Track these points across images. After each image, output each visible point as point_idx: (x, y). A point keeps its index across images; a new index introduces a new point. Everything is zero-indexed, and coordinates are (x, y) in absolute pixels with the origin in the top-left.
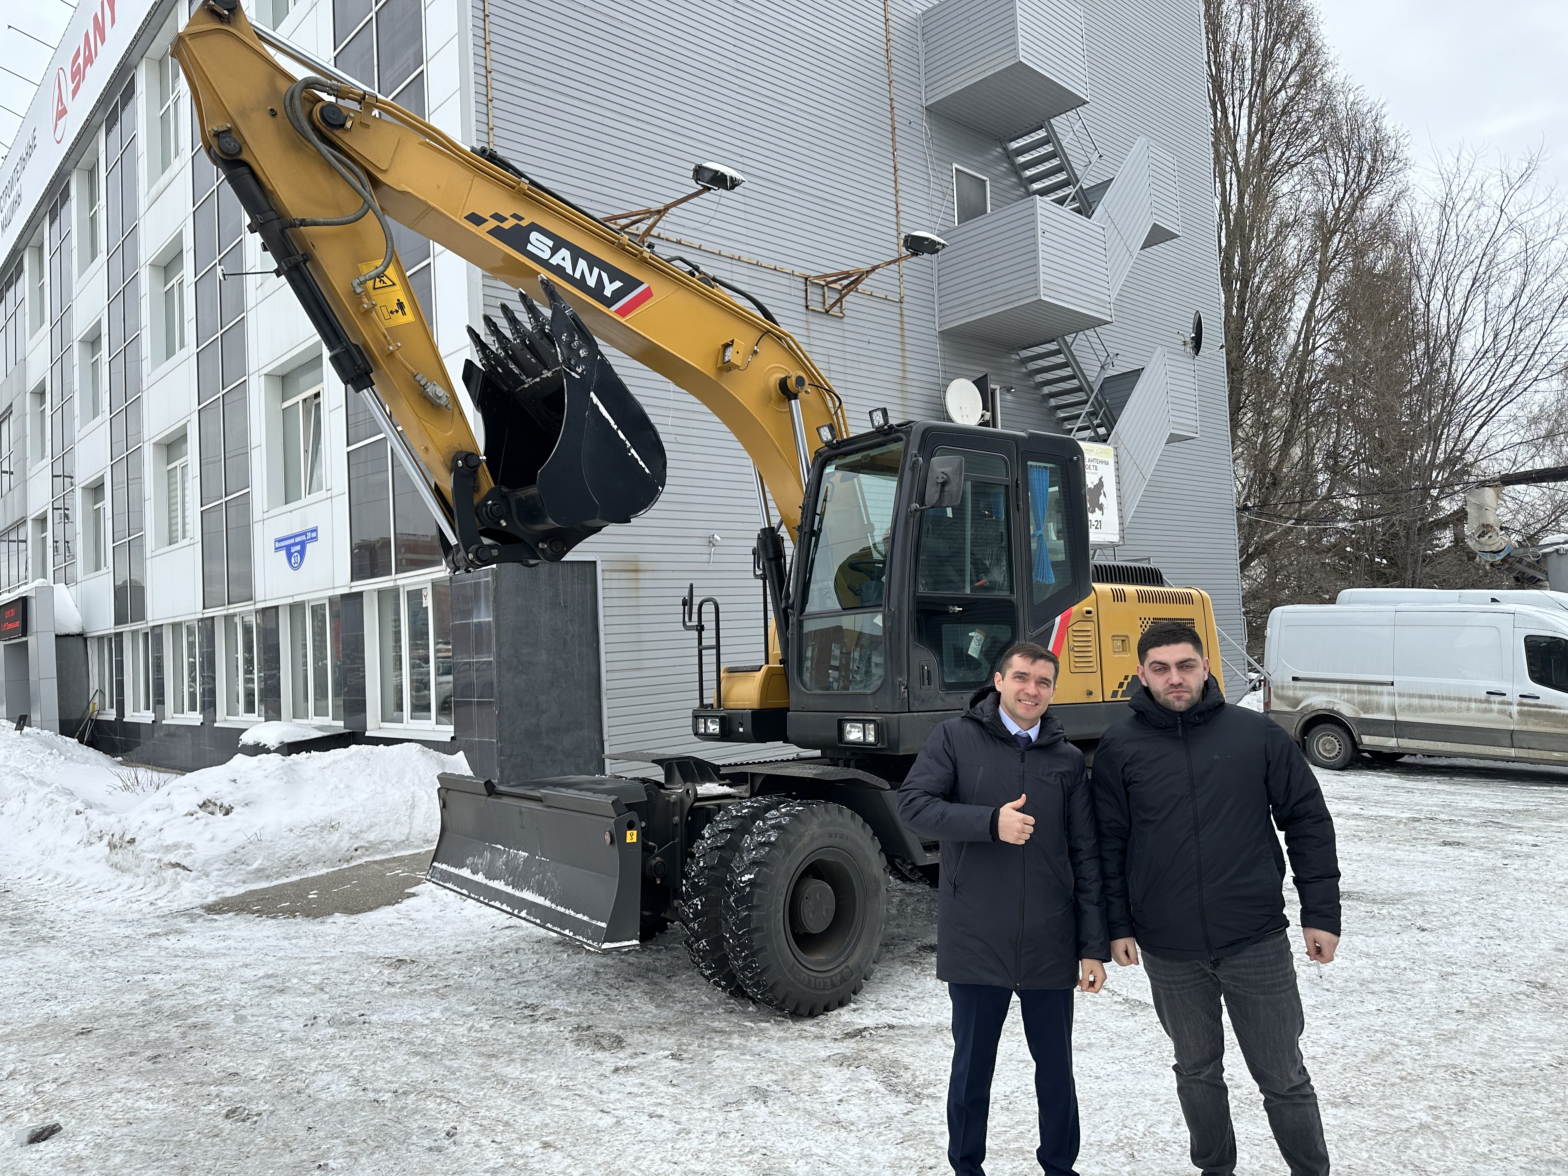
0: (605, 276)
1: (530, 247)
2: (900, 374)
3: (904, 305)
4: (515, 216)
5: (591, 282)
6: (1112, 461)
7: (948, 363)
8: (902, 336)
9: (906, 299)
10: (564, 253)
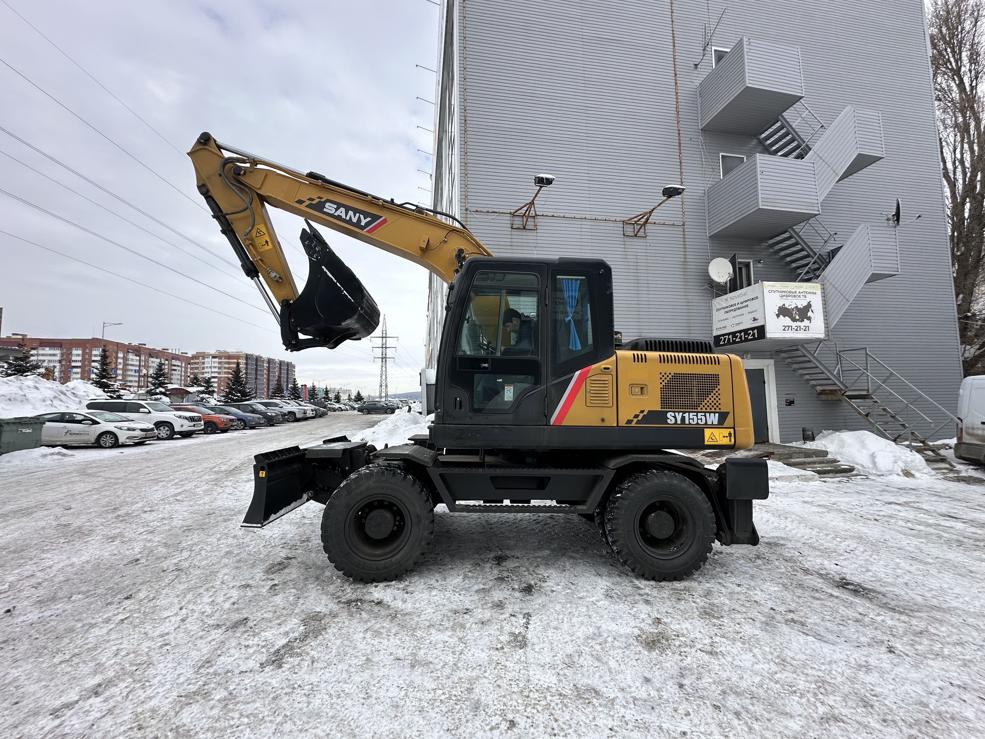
0: (362, 216)
1: (325, 210)
2: (683, 260)
3: (685, 227)
4: (319, 198)
5: (355, 220)
6: (819, 292)
7: (714, 251)
8: (684, 241)
9: (686, 223)
10: (343, 209)
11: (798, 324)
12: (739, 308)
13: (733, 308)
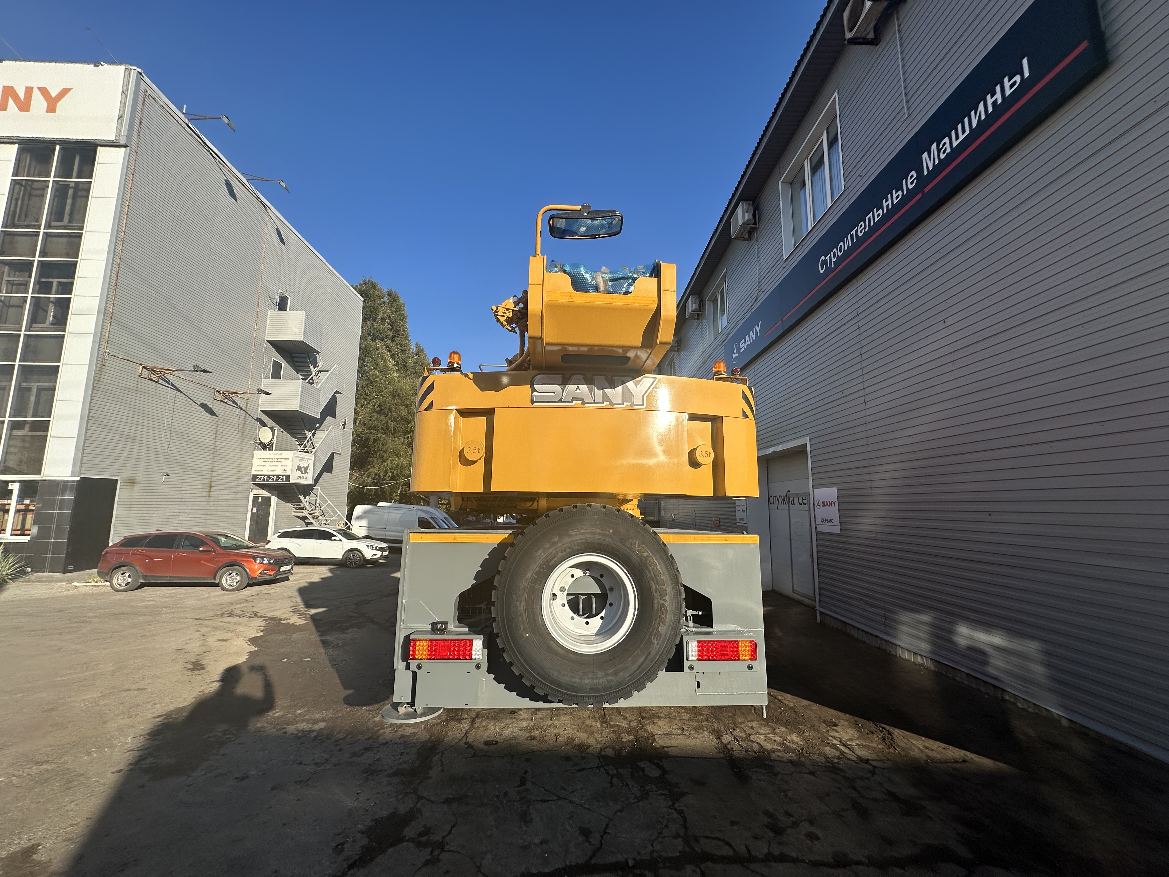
2: (243, 422)
6: (313, 459)
8: (246, 410)
11: (303, 475)
12: (275, 462)
13: (270, 460)
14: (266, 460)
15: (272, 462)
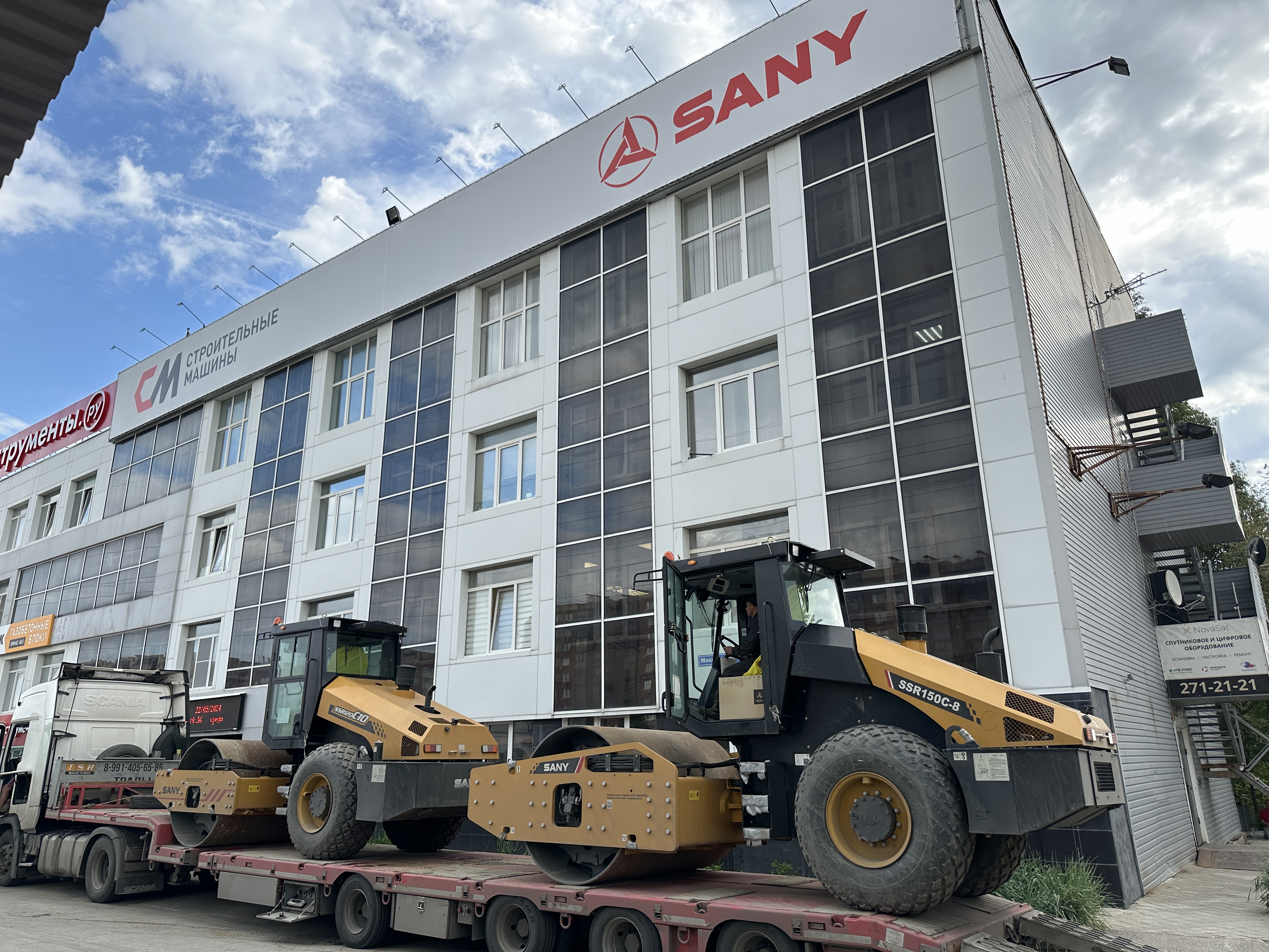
13: (1201, 644)
14: (1191, 645)
15: (1207, 647)
